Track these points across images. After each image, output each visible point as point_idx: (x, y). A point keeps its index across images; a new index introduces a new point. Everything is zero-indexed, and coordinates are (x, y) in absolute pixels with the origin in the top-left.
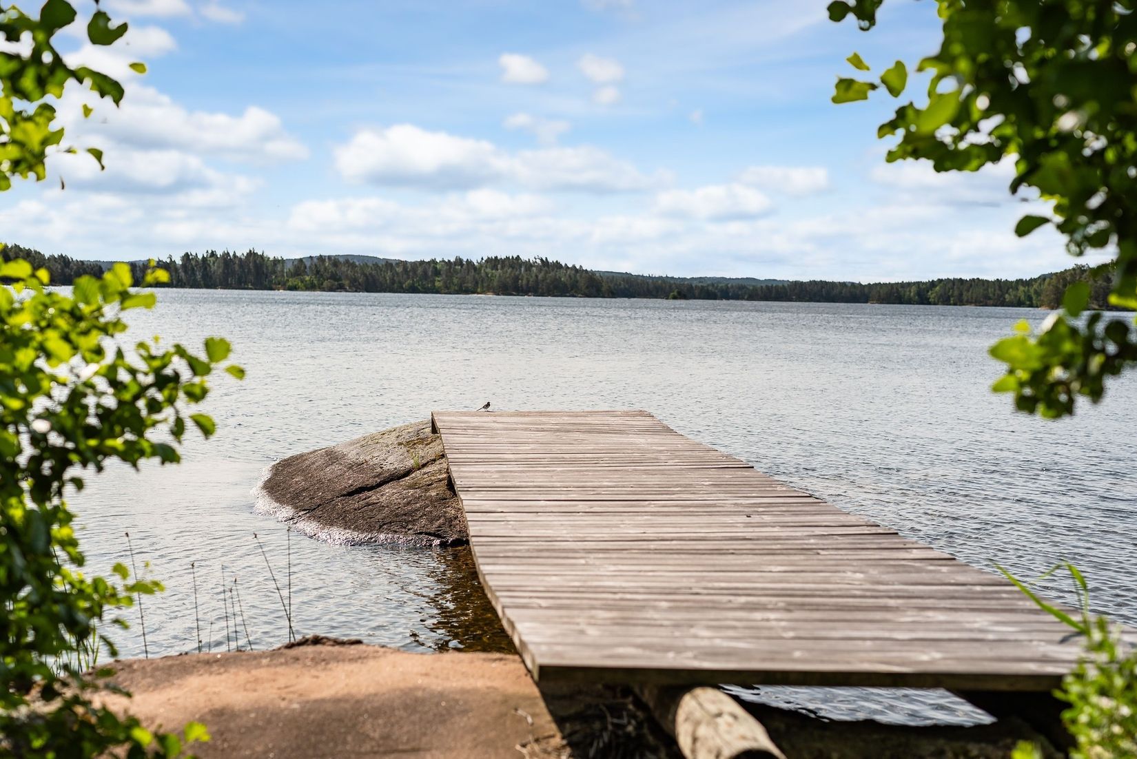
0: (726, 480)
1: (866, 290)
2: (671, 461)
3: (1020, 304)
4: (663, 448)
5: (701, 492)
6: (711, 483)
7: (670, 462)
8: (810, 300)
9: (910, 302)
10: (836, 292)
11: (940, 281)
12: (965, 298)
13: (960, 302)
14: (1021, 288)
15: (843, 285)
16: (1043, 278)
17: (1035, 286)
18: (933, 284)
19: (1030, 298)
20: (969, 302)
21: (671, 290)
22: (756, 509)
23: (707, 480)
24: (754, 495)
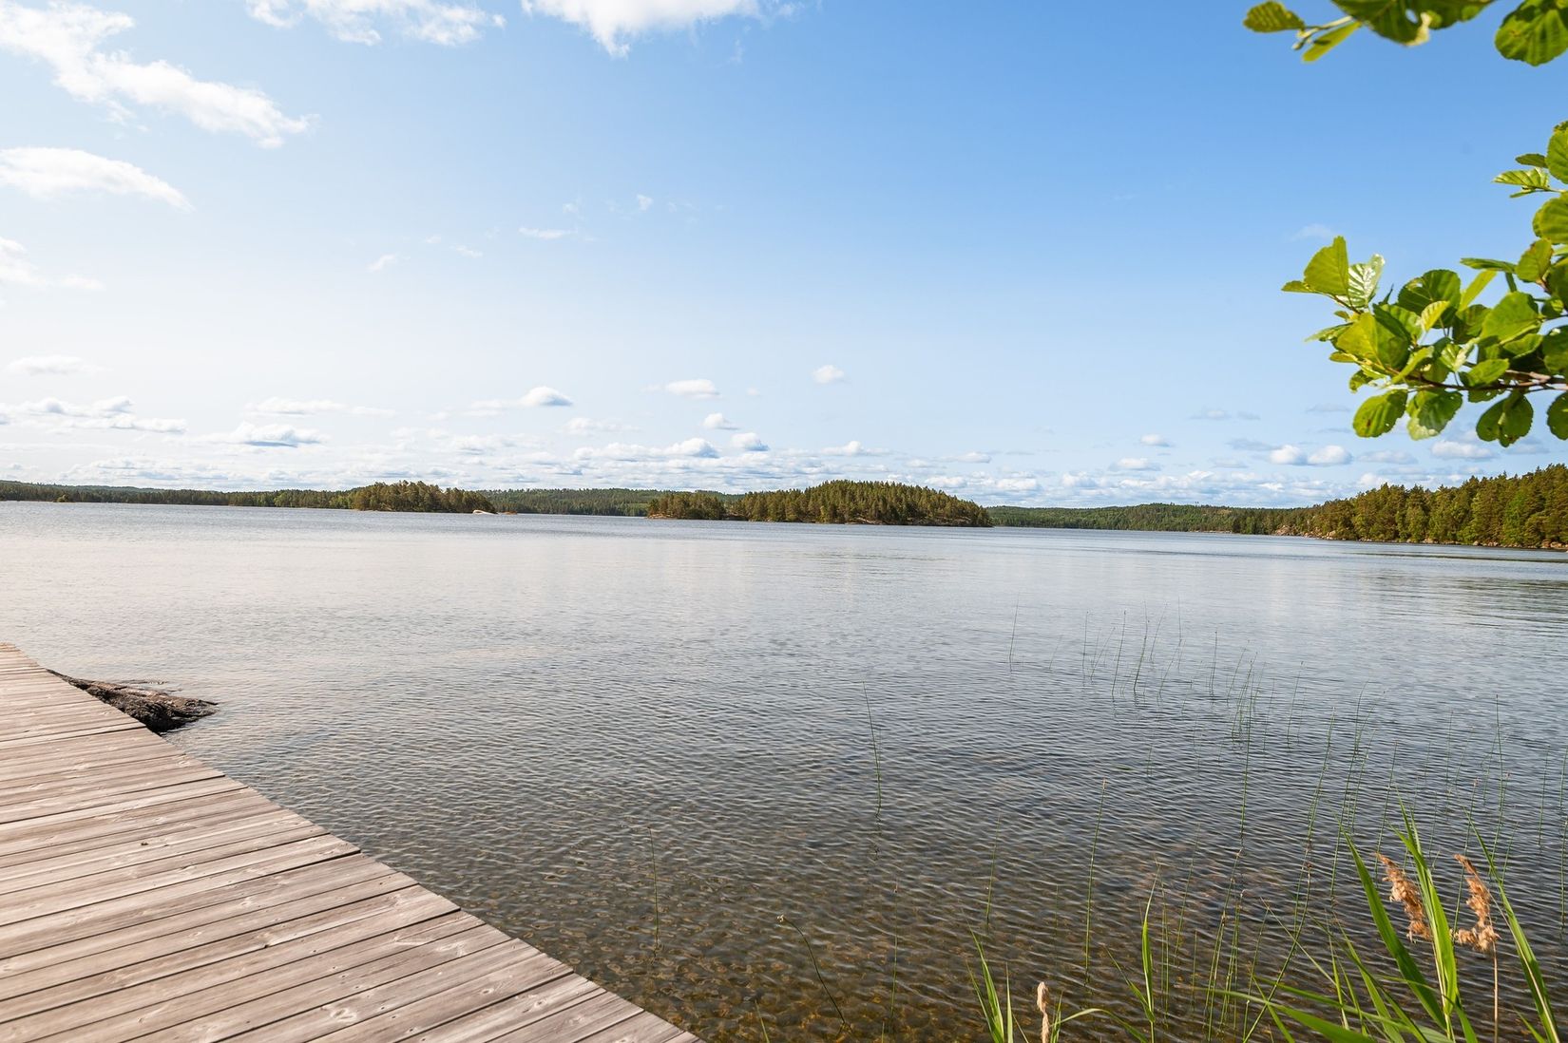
0: (109, 755)
1: (227, 496)
2: (33, 728)
3: (339, 507)
4: (26, 703)
5: (74, 789)
6: (88, 765)
7: (34, 730)
8: (182, 503)
9: (260, 505)
10: (202, 497)
11: (283, 491)
12: (300, 502)
13: (297, 505)
14: (340, 497)
15: (209, 493)
16: (355, 491)
17: (350, 496)
18: (277, 494)
19: (346, 504)
20: (303, 506)
21: (59, 495)
22: (153, 821)
23: (82, 759)
24: (149, 784)
